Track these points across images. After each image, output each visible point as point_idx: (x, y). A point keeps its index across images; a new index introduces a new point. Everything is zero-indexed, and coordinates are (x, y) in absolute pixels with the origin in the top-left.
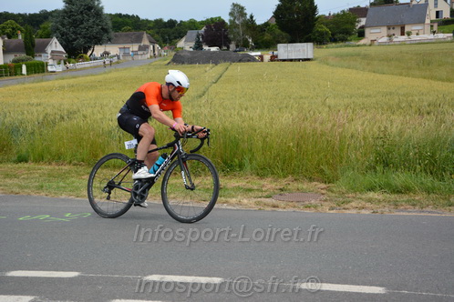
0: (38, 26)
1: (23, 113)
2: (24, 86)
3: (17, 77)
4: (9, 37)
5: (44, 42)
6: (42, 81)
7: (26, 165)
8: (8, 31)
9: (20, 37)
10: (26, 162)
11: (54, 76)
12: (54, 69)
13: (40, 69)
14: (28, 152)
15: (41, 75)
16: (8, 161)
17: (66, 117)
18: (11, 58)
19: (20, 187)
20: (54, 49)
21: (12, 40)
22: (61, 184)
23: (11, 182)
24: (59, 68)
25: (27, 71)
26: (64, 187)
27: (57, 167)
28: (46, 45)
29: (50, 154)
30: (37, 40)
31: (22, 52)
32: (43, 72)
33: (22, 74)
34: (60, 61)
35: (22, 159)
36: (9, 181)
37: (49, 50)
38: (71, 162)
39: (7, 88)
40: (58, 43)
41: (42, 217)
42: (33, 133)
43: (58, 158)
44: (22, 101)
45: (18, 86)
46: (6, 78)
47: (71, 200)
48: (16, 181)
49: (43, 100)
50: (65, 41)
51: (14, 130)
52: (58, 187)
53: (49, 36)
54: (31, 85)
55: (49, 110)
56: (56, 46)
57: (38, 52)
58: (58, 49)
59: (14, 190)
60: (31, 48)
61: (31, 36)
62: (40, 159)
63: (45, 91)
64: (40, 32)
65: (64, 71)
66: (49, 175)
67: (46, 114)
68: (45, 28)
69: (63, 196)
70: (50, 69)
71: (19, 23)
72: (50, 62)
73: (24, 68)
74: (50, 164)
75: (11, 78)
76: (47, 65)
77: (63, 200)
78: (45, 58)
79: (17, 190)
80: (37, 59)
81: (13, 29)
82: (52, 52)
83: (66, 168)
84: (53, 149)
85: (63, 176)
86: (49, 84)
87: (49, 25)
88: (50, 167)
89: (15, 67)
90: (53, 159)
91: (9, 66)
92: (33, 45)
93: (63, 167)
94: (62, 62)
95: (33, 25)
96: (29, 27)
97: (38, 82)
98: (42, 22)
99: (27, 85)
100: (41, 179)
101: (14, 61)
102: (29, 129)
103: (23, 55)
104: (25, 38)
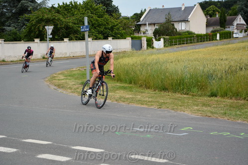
0: (230, 8)
1: (216, 65)
2: (217, 47)
3: (214, 41)
4: (211, 16)
5: (232, 18)
6: (229, 44)
7: (216, 99)
8: (210, 12)
9: (217, 16)
10: (216, 96)
11: (237, 40)
12: (237, 36)
13: (228, 36)
14: (217, 90)
15: (228, 39)
16: (205, 95)
17: (243, 68)
18: (211, 29)
19: (212, 112)
20: (239, 23)
21: (213, 18)
22: (238, 113)
23: (206, 109)
24: (241, 35)
25: (220, 38)
26: (240, 115)
27: (236, 101)
28: (233, 20)
29: (232, 92)
30: (228, 17)
31: (218, 25)
32: (230, 38)
33: (216, 40)
34: (242, 30)
35: (213, 95)
36: (205, 108)
37: (235, 23)
38: (245, 98)
39: (207, 49)
40: (242, 18)
41: (225, 134)
42: (221, 78)
43: (237, 95)
44: (215, 57)
45: (213, 48)
46: (206, 42)
47: (245, 124)
48: (209, 108)
49: (229, 57)
50: (247, 17)
51: (210, 76)
52: (236, 115)
53: (236, 14)
54: (222, 47)
55: (232, 63)
56: (240, 21)
57: (228, 25)
58: (241, 23)
59: (208, 114)
60: (223, 23)
61: (224, 15)
62: (225, 95)
63: (231, 50)
64: (230, 12)
65: (244, 37)
66: (231, 106)
67: (231, 66)
68: (234, 9)
69: (239, 121)
70: (235, 36)
71: (218, 7)
72: (235, 31)
73: (218, 35)
74: (231, 99)
75: (210, 42)
76: (233, 34)
77: (239, 123)
78: (233, 29)
79: (210, 115)
80: (227, 30)
81: (214, 11)
82: (237, 24)
83: (242, 102)
84: (234, 89)
85: (239, 108)
86: (234, 46)
87: (237, 7)
88: (231, 101)
89: (213, 36)
90: (233, 96)
91: (209, 35)
92: (225, 21)
93: (240, 101)
94: (244, 31)
95: (226, 8)
96: (224, 9)
97: (226, 45)
98: (232, 5)
99: (219, 47)
100: (225, 108)
101: (212, 32)
102: (219, 75)
103: (218, 28)
104: (221, 17)
